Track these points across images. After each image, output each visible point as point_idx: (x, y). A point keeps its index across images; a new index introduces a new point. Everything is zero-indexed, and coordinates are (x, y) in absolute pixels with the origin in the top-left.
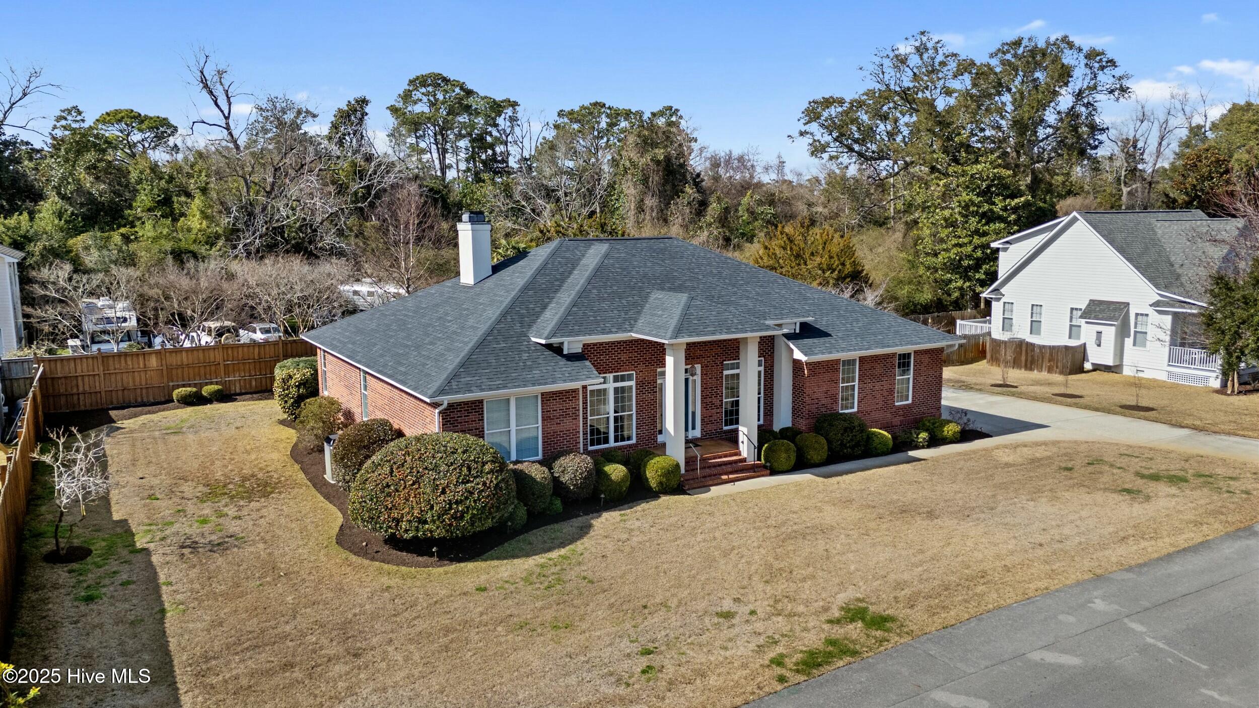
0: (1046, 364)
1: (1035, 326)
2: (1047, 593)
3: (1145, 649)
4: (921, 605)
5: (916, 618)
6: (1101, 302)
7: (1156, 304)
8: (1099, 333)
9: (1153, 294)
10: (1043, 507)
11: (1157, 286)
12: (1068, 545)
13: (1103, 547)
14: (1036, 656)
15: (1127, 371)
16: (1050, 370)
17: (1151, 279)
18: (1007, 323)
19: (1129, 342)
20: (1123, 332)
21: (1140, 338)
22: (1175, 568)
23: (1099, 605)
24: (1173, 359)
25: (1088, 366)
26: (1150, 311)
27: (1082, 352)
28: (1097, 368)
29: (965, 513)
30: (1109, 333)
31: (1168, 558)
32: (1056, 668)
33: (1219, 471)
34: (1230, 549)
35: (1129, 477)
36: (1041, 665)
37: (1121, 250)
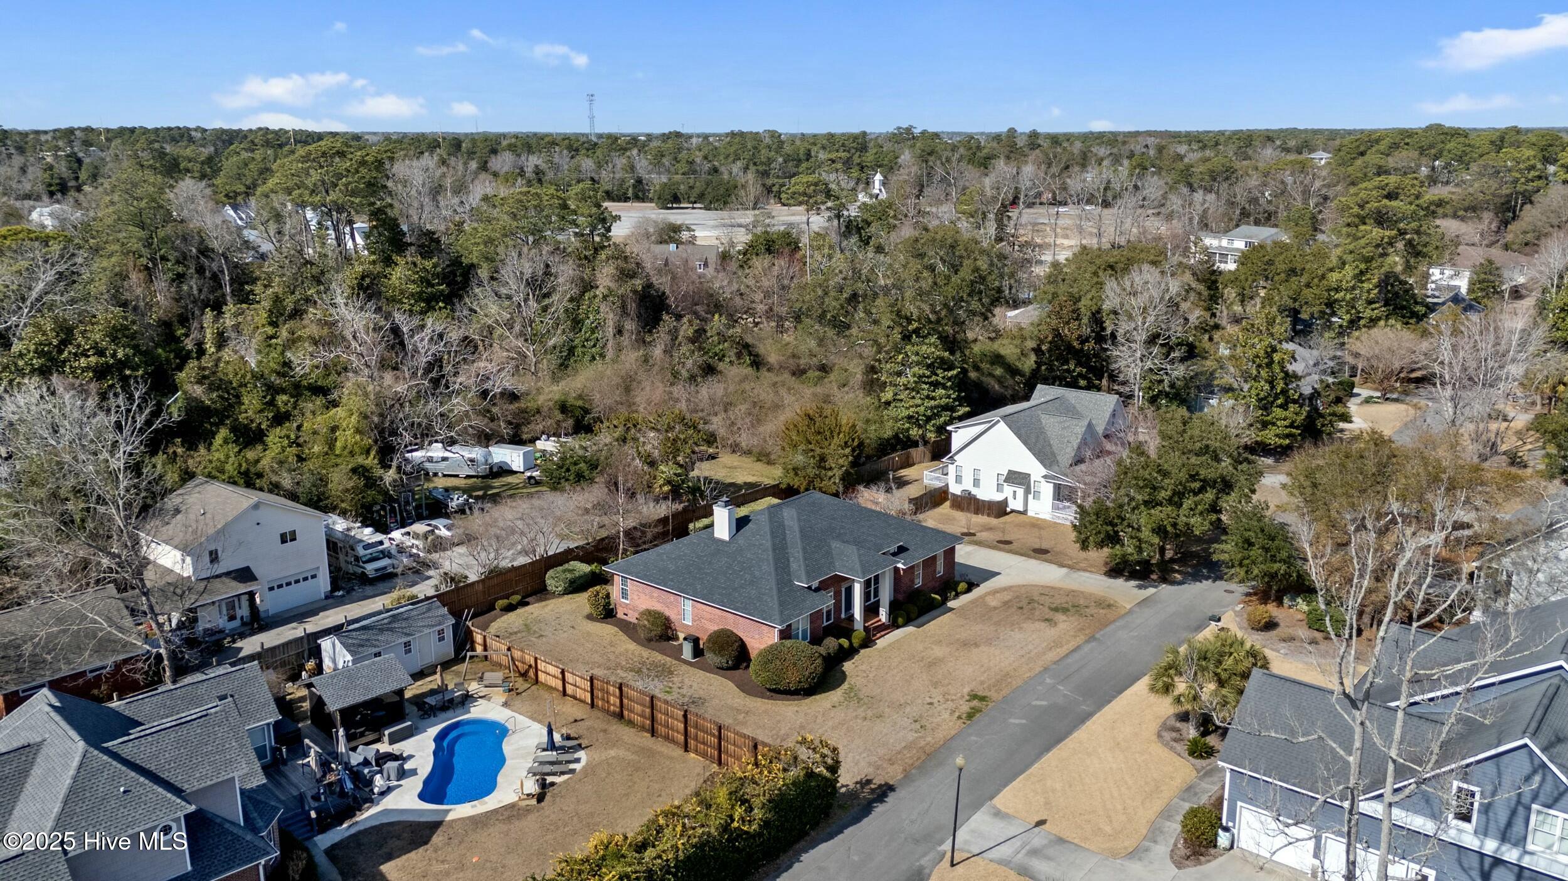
0: (986, 511)
1: (976, 482)
2: (1031, 678)
3: (1065, 696)
4: (993, 690)
5: (992, 694)
6: (1015, 472)
7: (1045, 477)
8: (1015, 492)
9: (1044, 471)
10: (1017, 635)
11: (1045, 466)
12: (1033, 654)
13: (1044, 653)
14: (1034, 703)
15: (1030, 513)
16: (989, 515)
17: (1042, 462)
18: (959, 479)
19: (1030, 497)
20: (1027, 491)
21: (1037, 495)
22: (1069, 660)
23: (1048, 681)
24: (1055, 508)
25: (1008, 510)
26: (1043, 480)
27: (1005, 502)
28: (1013, 511)
29: (989, 642)
30: (1020, 492)
31: (1067, 655)
32: (1041, 706)
33: (1082, 602)
34: (1087, 648)
35: (1047, 610)
36: (1035, 706)
37: (1025, 443)
